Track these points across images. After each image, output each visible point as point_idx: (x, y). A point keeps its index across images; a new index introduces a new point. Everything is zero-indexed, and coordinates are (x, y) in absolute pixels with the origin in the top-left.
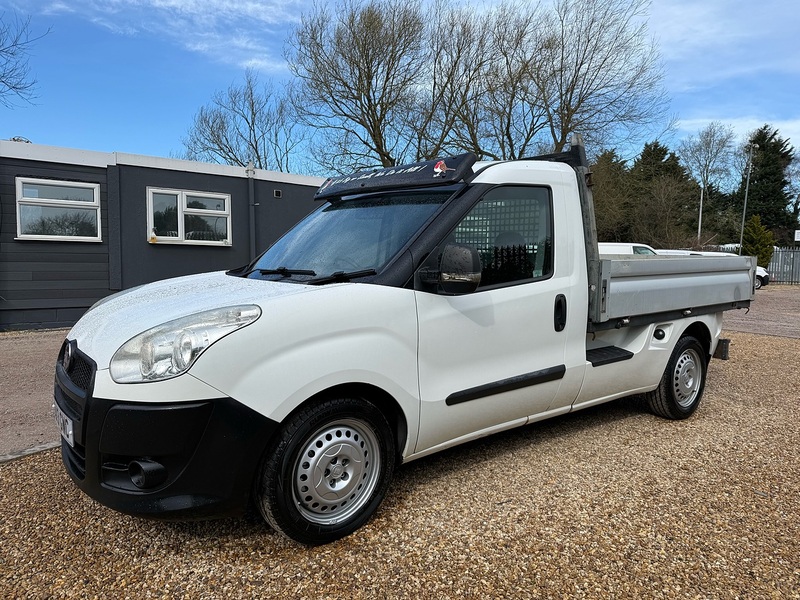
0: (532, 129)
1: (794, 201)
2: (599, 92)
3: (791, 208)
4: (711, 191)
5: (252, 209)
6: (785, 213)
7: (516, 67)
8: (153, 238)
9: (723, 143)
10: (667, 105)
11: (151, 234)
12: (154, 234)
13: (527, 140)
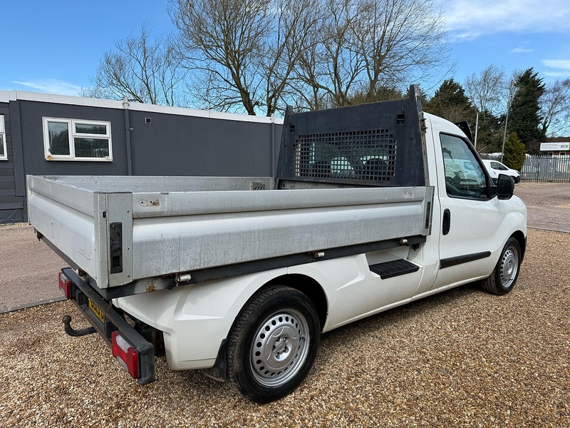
0: (355, 71)
1: (543, 121)
2: (401, 43)
3: (541, 126)
4: (486, 115)
5: (128, 132)
6: (537, 130)
7: (342, 23)
8: (49, 157)
9: (496, 80)
10: (449, 53)
11: (47, 153)
12: (49, 154)
13: (353, 78)
